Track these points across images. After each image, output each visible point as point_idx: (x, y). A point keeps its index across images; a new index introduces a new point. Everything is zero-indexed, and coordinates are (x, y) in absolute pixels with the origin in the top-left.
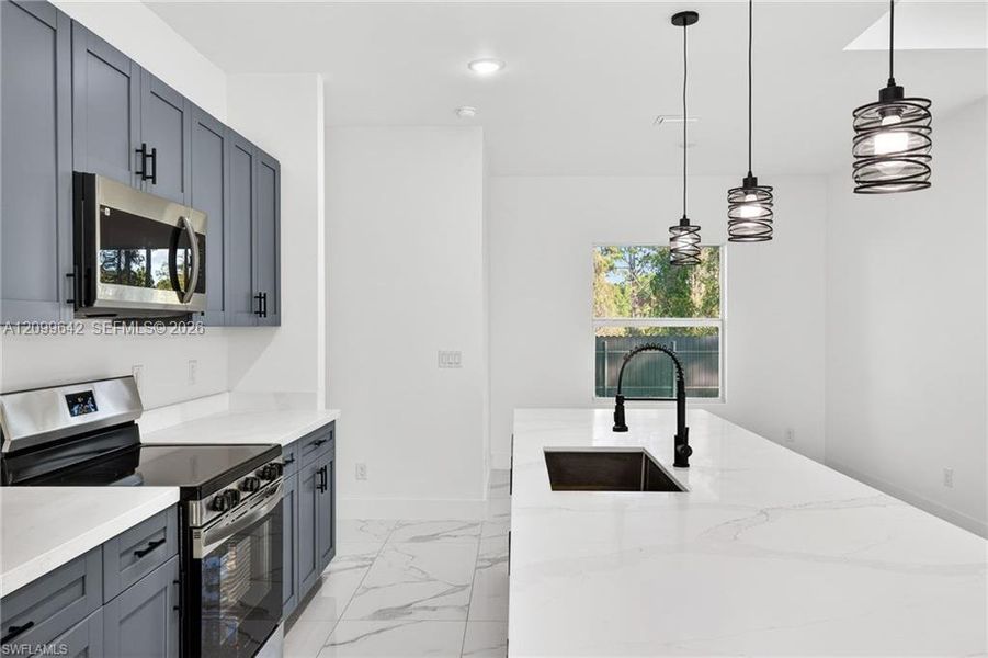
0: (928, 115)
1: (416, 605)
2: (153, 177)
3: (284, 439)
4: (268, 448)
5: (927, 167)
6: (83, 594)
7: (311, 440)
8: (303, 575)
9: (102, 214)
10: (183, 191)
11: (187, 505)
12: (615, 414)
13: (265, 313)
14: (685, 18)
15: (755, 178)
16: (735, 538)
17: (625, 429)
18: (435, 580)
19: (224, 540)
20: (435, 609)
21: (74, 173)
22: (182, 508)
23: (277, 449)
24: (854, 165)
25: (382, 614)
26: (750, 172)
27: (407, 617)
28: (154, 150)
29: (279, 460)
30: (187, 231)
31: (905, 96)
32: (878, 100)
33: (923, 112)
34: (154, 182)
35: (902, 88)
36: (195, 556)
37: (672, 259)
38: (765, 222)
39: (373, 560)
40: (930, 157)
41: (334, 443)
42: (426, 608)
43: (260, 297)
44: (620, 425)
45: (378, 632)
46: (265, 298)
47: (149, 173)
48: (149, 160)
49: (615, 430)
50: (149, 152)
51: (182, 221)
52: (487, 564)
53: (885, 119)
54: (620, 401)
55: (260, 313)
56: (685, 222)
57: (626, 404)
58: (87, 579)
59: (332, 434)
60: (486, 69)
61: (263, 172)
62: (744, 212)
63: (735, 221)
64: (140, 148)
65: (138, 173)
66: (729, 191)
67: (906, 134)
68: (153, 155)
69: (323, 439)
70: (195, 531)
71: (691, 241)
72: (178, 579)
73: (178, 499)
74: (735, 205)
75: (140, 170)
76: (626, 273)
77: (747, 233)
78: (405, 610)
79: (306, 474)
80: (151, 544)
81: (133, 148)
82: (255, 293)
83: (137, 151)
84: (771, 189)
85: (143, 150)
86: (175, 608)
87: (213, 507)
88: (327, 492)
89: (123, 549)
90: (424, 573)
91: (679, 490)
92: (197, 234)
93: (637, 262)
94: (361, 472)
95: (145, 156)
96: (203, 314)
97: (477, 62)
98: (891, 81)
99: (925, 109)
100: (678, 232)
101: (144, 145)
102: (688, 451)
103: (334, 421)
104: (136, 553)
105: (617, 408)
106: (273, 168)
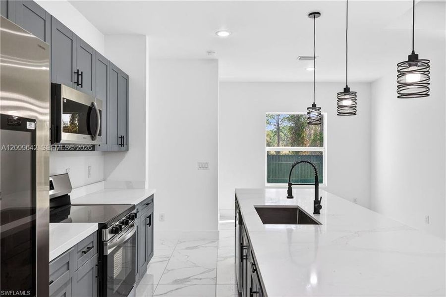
0: (429, 66)
1: (192, 278)
2: (81, 84)
3: (136, 202)
4: (130, 206)
5: (428, 88)
6: (68, 269)
7: (145, 202)
8: (142, 264)
9: (63, 101)
10: (92, 90)
11: (102, 231)
12: (288, 191)
13: (123, 145)
14: (315, 15)
15: (349, 88)
16: (347, 244)
17: (293, 198)
18: (199, 266)
19: (115, 248)
20: (201, 279)
21: (52, 83)
22: (99, 233)
23: (134, 207)
24: (398, 86)
25: (176, 282)
26: (347, 86)
27: (188, 283)
28: (82, 72)
29: (134, 211)
30: (95, 109)
31: (419, 59)
32: (408, 60)
33: (427, 65)
34: (82, 87)
35: (417, 55)
36: (104, 254)
37: (308, 121)
38: (353, 107)
39: (170, 258)
40: (429, 84)
41: (153, 204)
42: (196, 279)
43: (121, 138)
44: (290, 196)
45: (177, 289)
46: (123, 138)
47: (80, 83)
48: (80, 76)
49: (288, 198)
50: (80, 73)
51: (93, 104)
52: (223, 259)
53: (411, 68)
54: (290, 185)
55: (121, 145)
56: (314, 106)
57: (292, 186)
58: (70, 263)
59: (152, 200)
60: (223, 34)
61: (122, 80)
62: (344, 103)
63: (340, 107)
64: (76, 71)
65: (75, 83)
66: (338, 94)
67: (419, 74)
68: (81, 75)
69: (149, 203)
70: (104, 242)
71: (317, 114)
72: (97, 264)
73: (98, 229)
74: (340, 100)
75: (76, 81)
76: (275, 125)
77: (346, 112)
78: (186, 280)
79: (143, 219)
80: (88, 248)
81: (73, 71)
82: (119, 136)
83: (75, 73)
84: (356, 93)
85: (78, 73)
86: (96, 277)
87: (112, 232)
88: (151, 226)
89: (79, 250)
90: (194, 263)
91: (317, 224)
92: (99, 110)
93: (280, 120)
94: (162, 217)
95: (78, 75)
96: (99, 145)
97: (219, 31)
98: (413, 52)
99: (427, 63)
100: (311, 110)
101: (78, 70)
102: (320, 207)
103: (153, 194)
104: (83, 252)
105: (288, 188)
106: (126, 79)
